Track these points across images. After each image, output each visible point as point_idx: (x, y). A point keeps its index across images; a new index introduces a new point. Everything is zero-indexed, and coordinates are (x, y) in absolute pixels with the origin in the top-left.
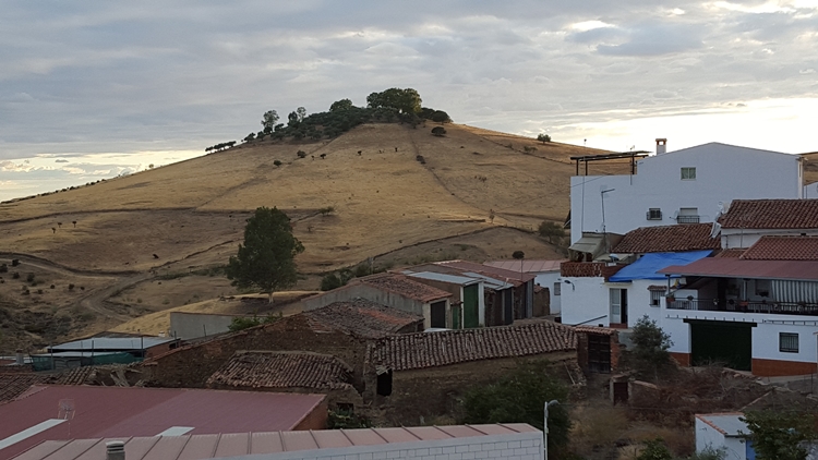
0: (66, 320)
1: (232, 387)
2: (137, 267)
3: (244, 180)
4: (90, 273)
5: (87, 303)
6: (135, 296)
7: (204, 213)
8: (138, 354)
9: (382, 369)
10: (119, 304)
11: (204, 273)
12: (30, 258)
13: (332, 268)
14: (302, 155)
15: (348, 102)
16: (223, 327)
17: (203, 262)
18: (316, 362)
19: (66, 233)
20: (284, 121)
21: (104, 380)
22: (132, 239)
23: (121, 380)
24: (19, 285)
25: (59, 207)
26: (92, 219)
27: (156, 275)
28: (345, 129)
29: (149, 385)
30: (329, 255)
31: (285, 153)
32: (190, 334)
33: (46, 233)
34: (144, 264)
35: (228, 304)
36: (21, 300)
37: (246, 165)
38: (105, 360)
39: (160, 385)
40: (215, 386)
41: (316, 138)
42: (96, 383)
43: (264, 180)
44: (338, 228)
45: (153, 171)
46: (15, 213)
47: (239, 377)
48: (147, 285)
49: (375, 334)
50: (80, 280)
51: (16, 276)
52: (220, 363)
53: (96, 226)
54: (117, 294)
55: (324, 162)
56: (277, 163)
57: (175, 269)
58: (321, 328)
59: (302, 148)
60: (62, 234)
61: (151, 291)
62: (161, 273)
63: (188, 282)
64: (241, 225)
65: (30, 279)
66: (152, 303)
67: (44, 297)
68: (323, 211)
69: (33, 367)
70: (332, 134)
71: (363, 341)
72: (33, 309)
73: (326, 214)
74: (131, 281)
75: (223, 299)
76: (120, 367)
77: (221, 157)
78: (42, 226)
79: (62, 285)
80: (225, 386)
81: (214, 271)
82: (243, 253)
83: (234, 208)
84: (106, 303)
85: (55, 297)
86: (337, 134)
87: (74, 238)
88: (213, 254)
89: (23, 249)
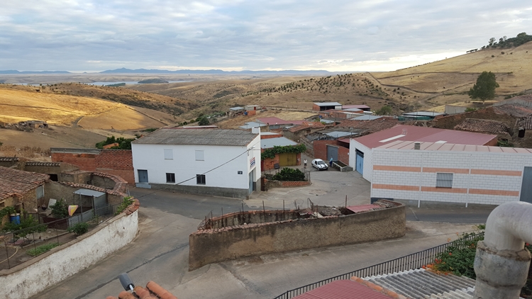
0: (412, 107)
1: (463, 130)
2: (437, 91)
3: (479, 62)
4: (422, 92)
5: (420, 102)
6: (435, 101)
7: (463, 74)
8: (432, 117)
9: (521, 128)
10: (429, 102)
11: (460, 94)
12: (403, 87)
13: (509, 94)
14: (503, 53)
15: (525, 33)
16: (463, 111)
17: (460, 90)
18: (495, 124)
19: (415, 80)
20: (497, 41)
21: (420, 124)
22: (437, 82)
23: (425, 125)
24: (399, 95)
25: (414, 72)
26: (424, 75)
27: (443, 94)
28: (522, 43)
29: (434, 127)
30: (509, 89)
31: (496, 53)
32: (451, 112)
33: (409, 80)
34: (440, 90)
35: (468, 104)
36: (399, 100)
37: (481, 57)
38: (421, 119)
39: (438, 128)
40: (457, 129)
41: (510, 47)
42: (417, 125)
43: (487, 62)
44: (514, 79)
45: (447, 59)
46: (400, 73)
47: (466, 127)
48: (440, 97)
49: (520, 116)
50: (418, 94)
51: (398, 93)
52: (460, 122)
53: (425, 77)
54: (430, 99)
55: (511, 56)
56: (493, 56)
57: (450, 92)
58: (499, 112)
59: (503, 51)
60: (414, 80)
61: (441, 99)
62: (445, 93)
63: (454, 96)
64: (476, 77)
65: (403, 94)
66: (441, 103)
67: (406, 99)
68: (508, 73)
69: (398, 119)
70: (516, 46)
71: (515, 118)
72: (402, 103)
73: (510, 74)
74: (435, 95)
75: (466, 102)
76: (425, 121)
77: (472, 55)
78: (408, 78)
79: (412, 96)
80: (460, 129)
81: (464, 93)
82: (475, 87)
83: (474, 72)
84: (426, 102)
85: (410, 100)
86: (518, 45)
87: (418, 81)
88: (465, 87)
89: (401, 85)
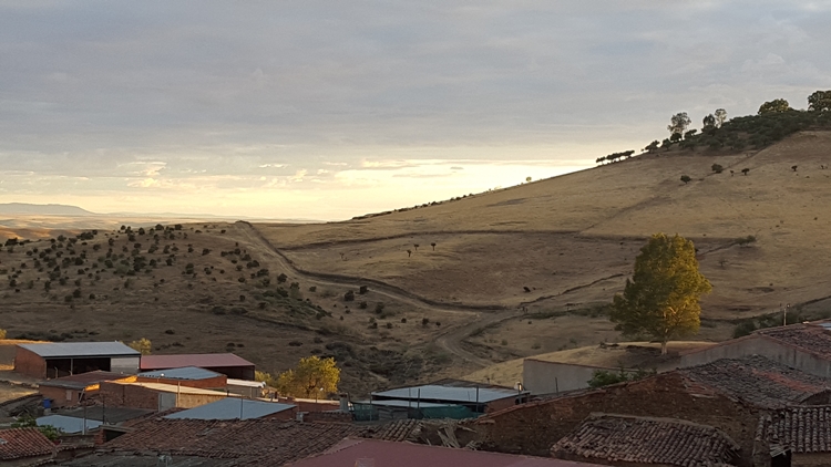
0: (416, 361)
1: (582, 459)
2: (505, 302)
3: (642, 198)
4: (448, 306)
5: (442, 342)
6: (498, 337)
7: (589, 239)
9: (778, 450)
10: (479, 345)
11: (584, 313)
12: (381, 285)
13: (749, 315)
14: (718, 169)
15: (782, 102)
17: (583, 300)
18: (691, 434)
19: (423, 256)
22: (501, 267)
24: (366, 316)
25: (417, 225)
26: (454, 242)
27: (526, 313)
28: (777, 137)
29: (482, 447)
30: (744, 297)
31: (696, 166)
32: (542, 388)
33: (400, 257)
34: (512, 299)
35: (609, 354)
36: (367, 335)
37: (647, 181)
39: (497, 449)
40: (561, 456)
41: (737, 148)
42: (421, 441)
43: (667, 200)
44: (760, 264)
45: (530, 186)
46: (367, 231)
47: (592, 446)
48: (514, 324)
49: (771, 403)
50: (437, 313)
51: (363, 306)
52: (571, 427)
53: (458, 250)
54: (478, 333)
55: (746, 179)
56: (686, 179)
57: (549, 306)
58: (700, 390)
59: (719, 160)
60: (417, 258)
61: (518, 333)
62: (531, 310)
63: (564, 324)
64: (635, 250)
65: (379, 310)
66: (520, 346)
67: (393, 333)
68: (741, 241)
70: (760, 144)
71: (755, 411)
72: (380, 346)
73: (745, 245)
74: (496, 318)
75: (603, 346)
77: (614, 170)
78: (397, 248)
79: (415, 319)
80: (574, 456)
81: (596, 311)
82: (631, 291)
83: (627, 233)
84: (467, 345)
85: (406, 333)
86: (766, 144)
87: (431, 263)
88: (597, 290)
89: (373, 274)
